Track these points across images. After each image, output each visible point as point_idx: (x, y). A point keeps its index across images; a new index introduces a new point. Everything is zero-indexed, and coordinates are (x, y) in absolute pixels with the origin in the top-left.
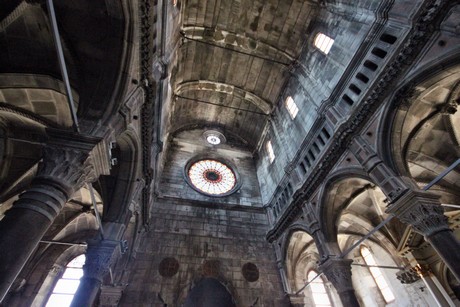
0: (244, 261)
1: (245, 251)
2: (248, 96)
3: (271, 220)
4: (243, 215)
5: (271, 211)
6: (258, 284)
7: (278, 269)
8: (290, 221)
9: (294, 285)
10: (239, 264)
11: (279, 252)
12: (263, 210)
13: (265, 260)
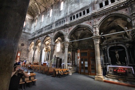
0: (22, 43)
1: (23, 41)
2: (36, 4)
3: (31, 37)
4: (25, 34)
5: (31, 35)
6: (24, 47)
7: (28, 45)
8: (33, 40)
9: (30, 48)
10: (21, 43)
11: (30, 43)
12: (30, 34)
13: (26, 43)
